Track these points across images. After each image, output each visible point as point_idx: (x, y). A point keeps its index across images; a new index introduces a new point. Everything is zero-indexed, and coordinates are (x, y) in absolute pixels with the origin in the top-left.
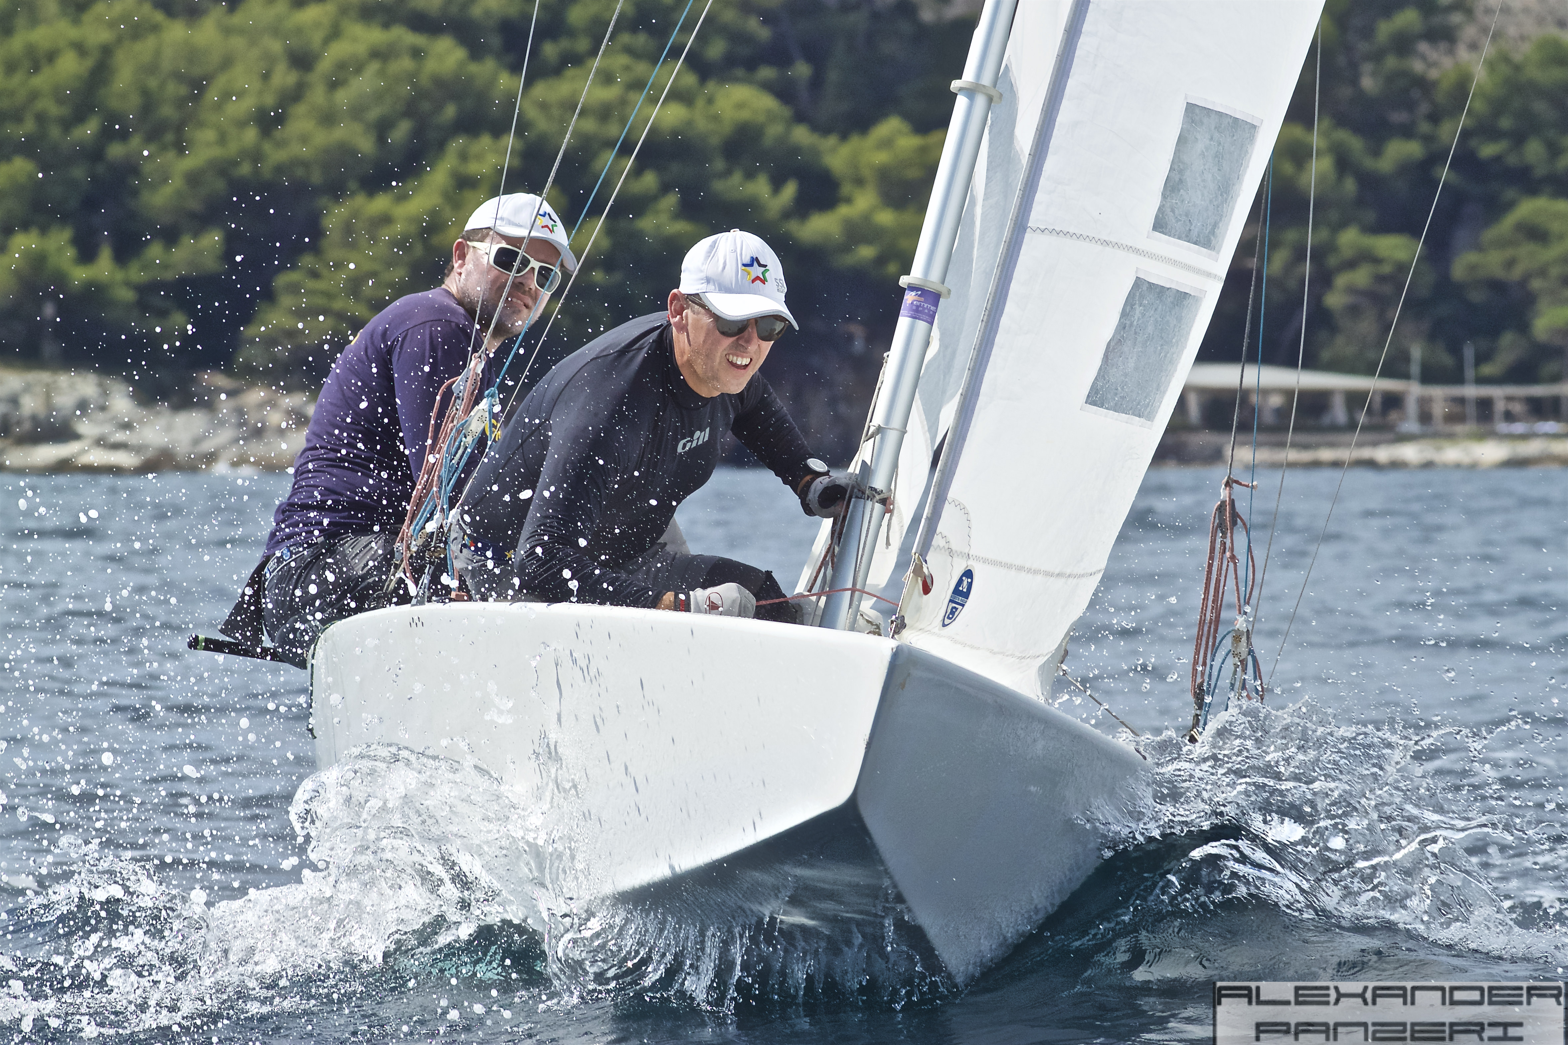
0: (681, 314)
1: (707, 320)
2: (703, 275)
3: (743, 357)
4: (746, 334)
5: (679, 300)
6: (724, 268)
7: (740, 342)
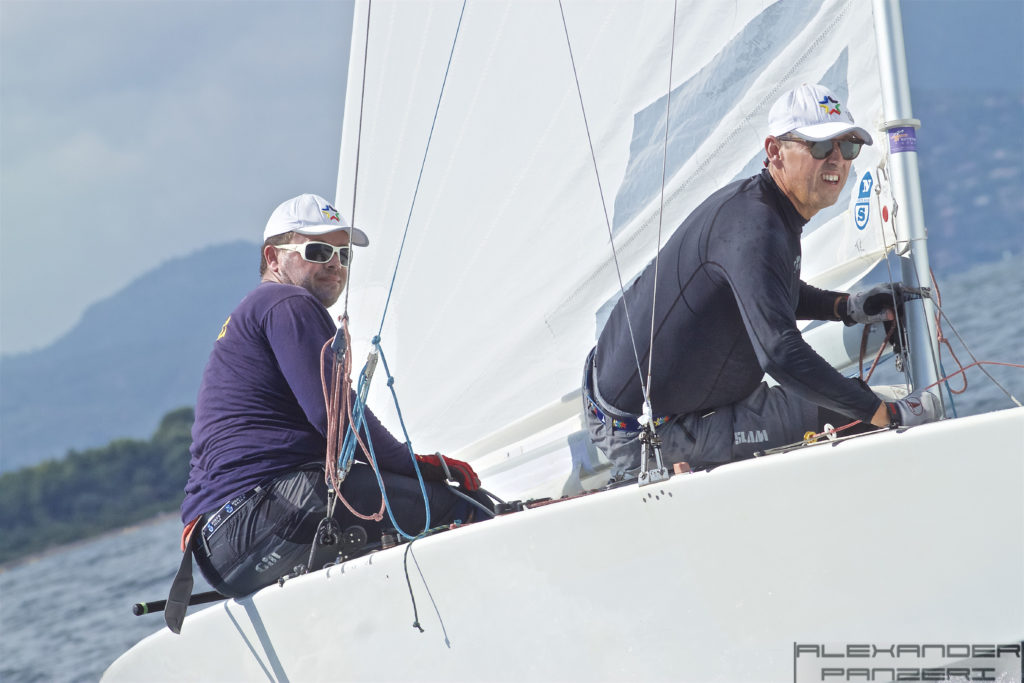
0: (777, 154)
1: (800, 150)
2: (790, 117)
3: (833, 174)
4: (833, 155)
5: (773, 142)
6: (806, 107)
7: (830, 162)
